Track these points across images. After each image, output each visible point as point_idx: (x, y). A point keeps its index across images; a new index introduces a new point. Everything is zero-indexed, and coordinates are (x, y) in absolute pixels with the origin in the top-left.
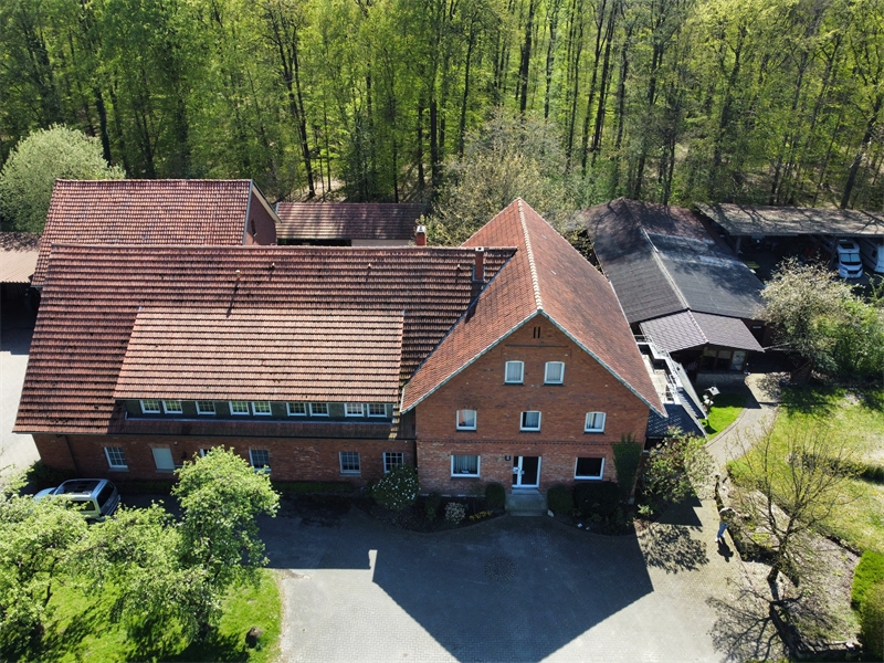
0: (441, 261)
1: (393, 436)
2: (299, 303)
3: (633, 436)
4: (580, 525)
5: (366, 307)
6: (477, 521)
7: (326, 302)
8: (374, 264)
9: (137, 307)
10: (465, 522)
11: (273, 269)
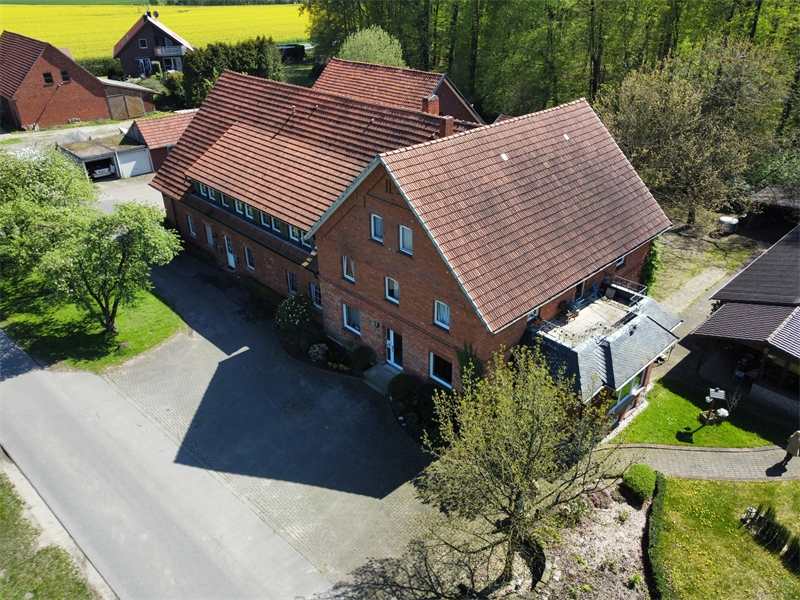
0: (423, 127)
1: (305, 264)
2: (314, 139)
3: (474, 347)
4: (401, 418)
5: (351, 154)
6: (332, 369)
7: (329, 144)
8: (376, 119)
9: (235, 121)
10: (323, 365)
11: (314, 110)
